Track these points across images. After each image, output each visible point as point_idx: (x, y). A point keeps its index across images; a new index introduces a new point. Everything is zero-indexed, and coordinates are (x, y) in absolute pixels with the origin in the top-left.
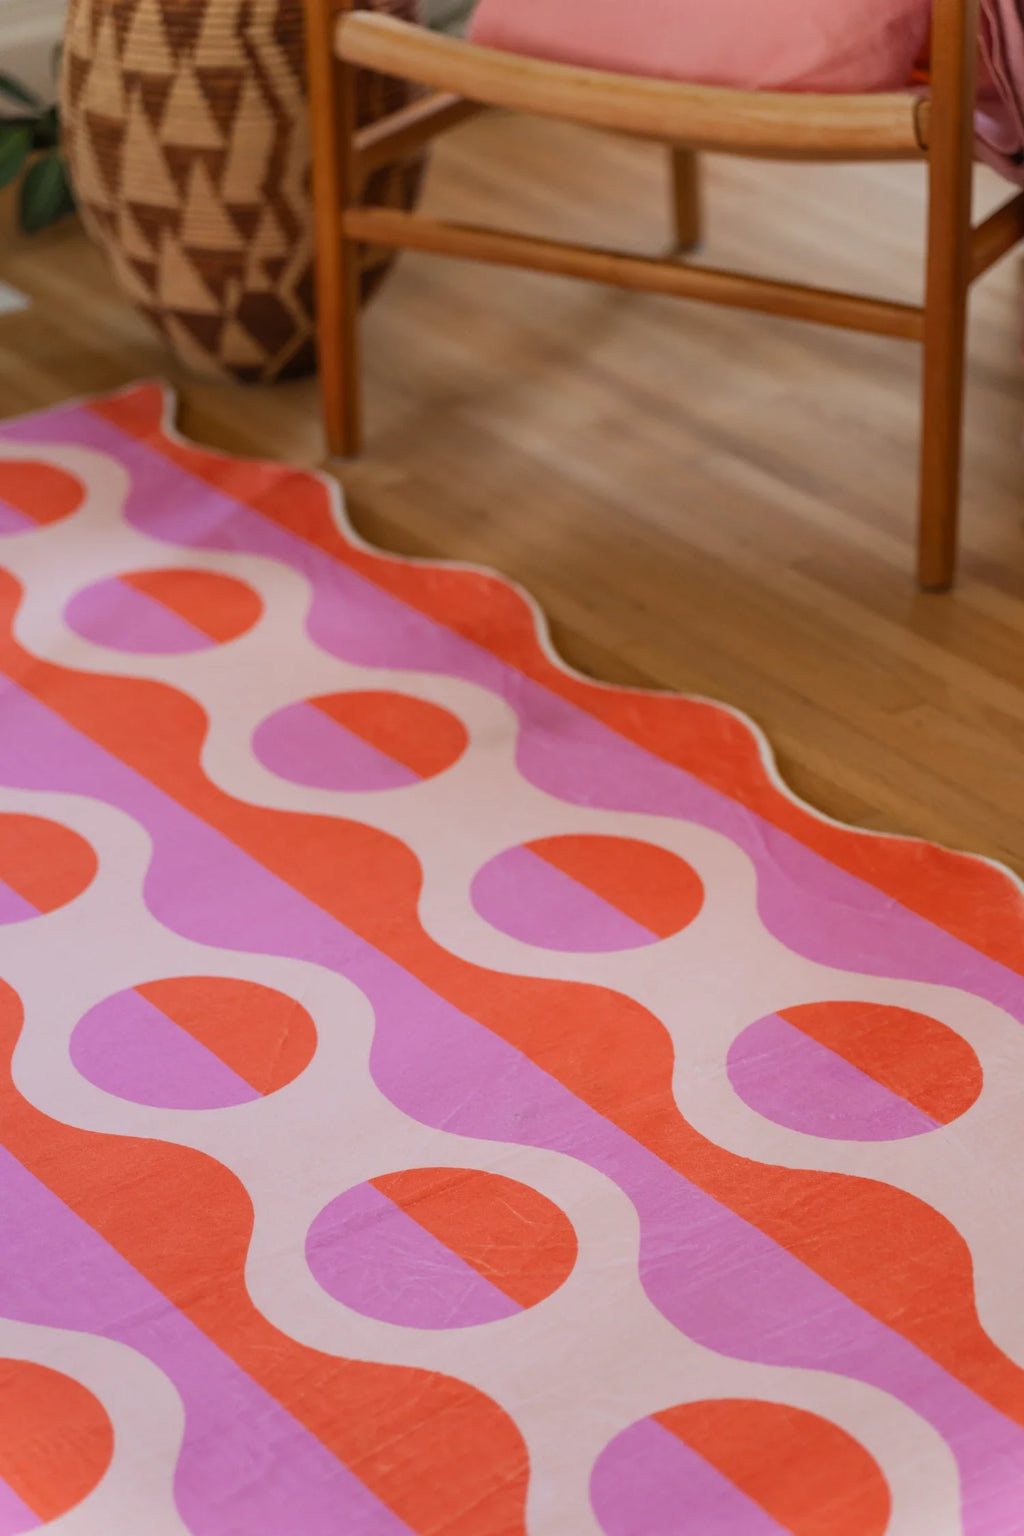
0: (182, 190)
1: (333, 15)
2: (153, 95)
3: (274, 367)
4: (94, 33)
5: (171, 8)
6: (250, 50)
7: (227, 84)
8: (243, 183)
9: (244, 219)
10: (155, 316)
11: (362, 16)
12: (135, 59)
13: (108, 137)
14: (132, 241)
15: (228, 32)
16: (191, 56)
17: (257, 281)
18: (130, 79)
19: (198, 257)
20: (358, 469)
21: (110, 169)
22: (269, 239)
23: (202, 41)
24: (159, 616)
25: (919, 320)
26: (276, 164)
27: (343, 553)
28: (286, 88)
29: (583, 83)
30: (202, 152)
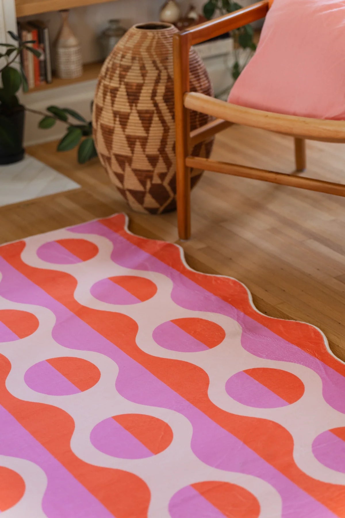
0: (133, 151)
1: (184, 94)
2: (123, 119)
3: (162, 209)
4: (104, 98)
5: (130, 90)
6: (156, 105)
7: (148, 115)
8: (153, 149)
9: (153, 160)
10: (122, 192)
11: (193, 94)
12: (118, 107)
13: (108, 133)
14: (116, 167)
15: (149, 98)
16: (136, 106)
17: (157, 180)
18: (116, 114)
19: (136, 172)
20: (189, 243)
21: (109, 143)
22: (161, 167)
23: (140, 101)
24: (122, 291)
26: (164, 142)
27: (184, 271)
28: (168, 117)
29: (267, 116)
30: (139, 138)
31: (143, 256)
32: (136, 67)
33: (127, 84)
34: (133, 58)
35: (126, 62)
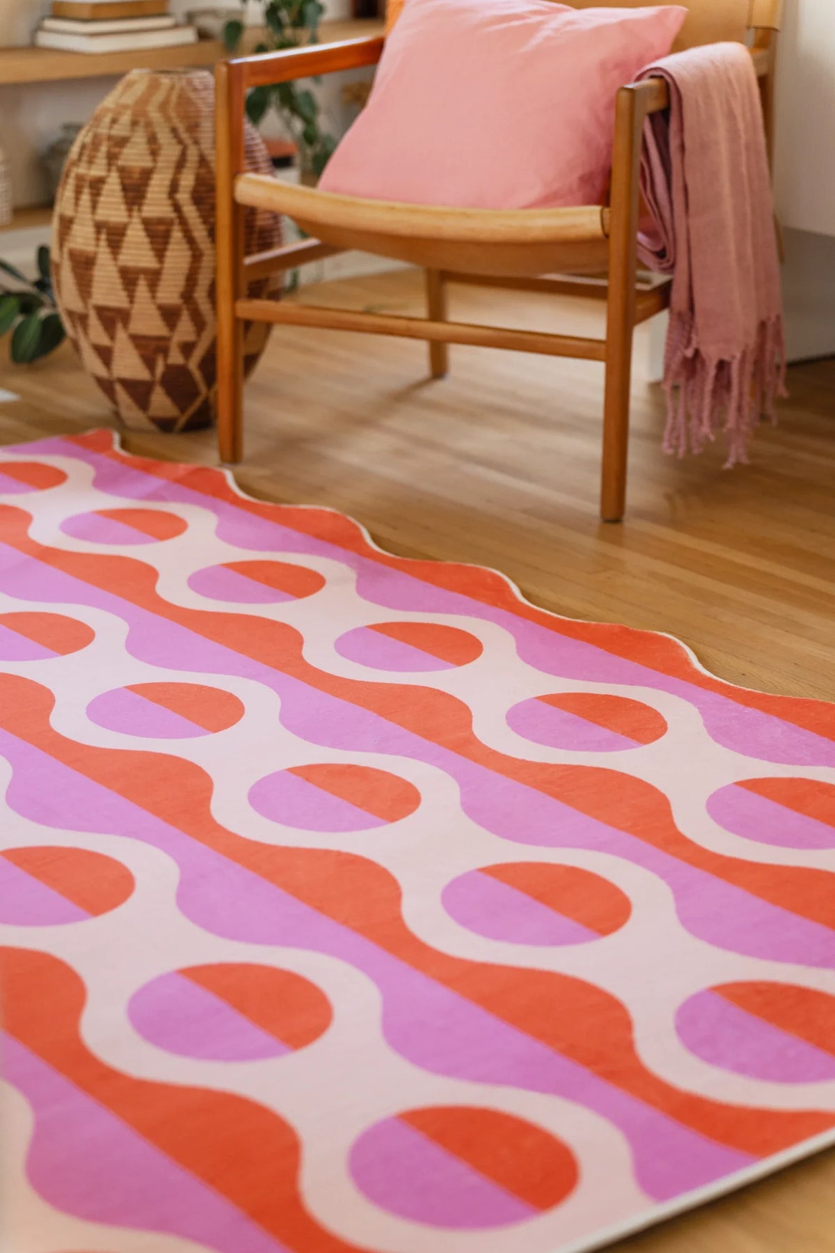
0: (131, 298)
1: (235, 173)
2: (114, 236)
3: (182, 421)
4: (77, 199)
5: (127, 181)
6: (177, 208)
7: (162, 228)
8: (170, 293)
9: (169, 315)
10: (106, 386)
11: (251, 176)
12: (103, 214)
13: (84, 265)
14: (97, 333)
15: (164, 196)
16: (140, 210)
17: (176, 358)
18: (99, 227)
19: (137, 340)
20: (241, 469)
21: (84, 286)
22: (185, 332)
23: (147, 201)
24: (120, 527)
25: (603, 347)
26: (191, 280)
27: (236, 501)
28: (200, 232)
30: (145, 271)
31: (155, 483)
32: (139, 138)
33: (123, 171)
34: (134, 123)
35: (119, 131)
